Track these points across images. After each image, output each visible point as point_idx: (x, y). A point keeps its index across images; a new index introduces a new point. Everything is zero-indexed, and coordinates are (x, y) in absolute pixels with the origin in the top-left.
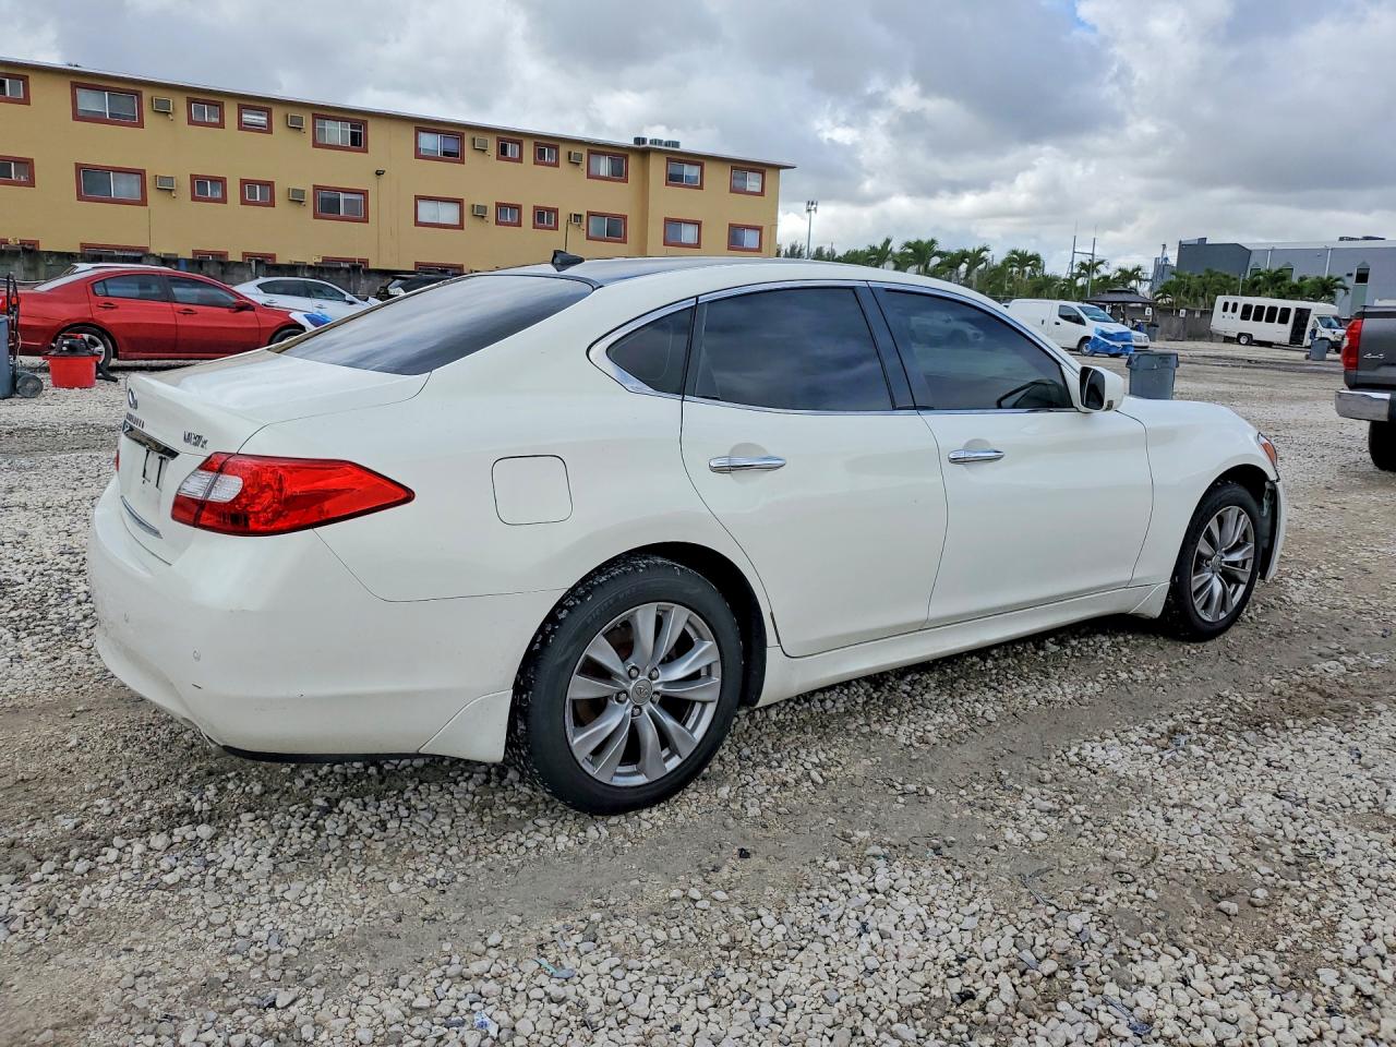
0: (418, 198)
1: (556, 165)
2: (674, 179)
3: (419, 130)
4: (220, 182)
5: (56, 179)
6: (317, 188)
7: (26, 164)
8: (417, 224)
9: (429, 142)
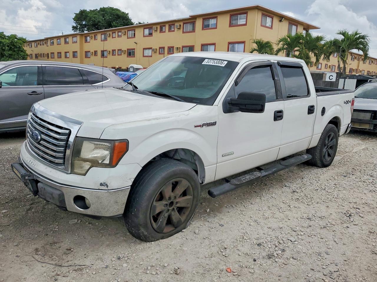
0: (144, 49)
1: (174, 31)
2: (205, 27)
3: (144, 29)
4: (115, 50)
5: (99, 54)
6: (128, 49)
7: (97, 51)
8: (144, 56)
9: (147, 31)
